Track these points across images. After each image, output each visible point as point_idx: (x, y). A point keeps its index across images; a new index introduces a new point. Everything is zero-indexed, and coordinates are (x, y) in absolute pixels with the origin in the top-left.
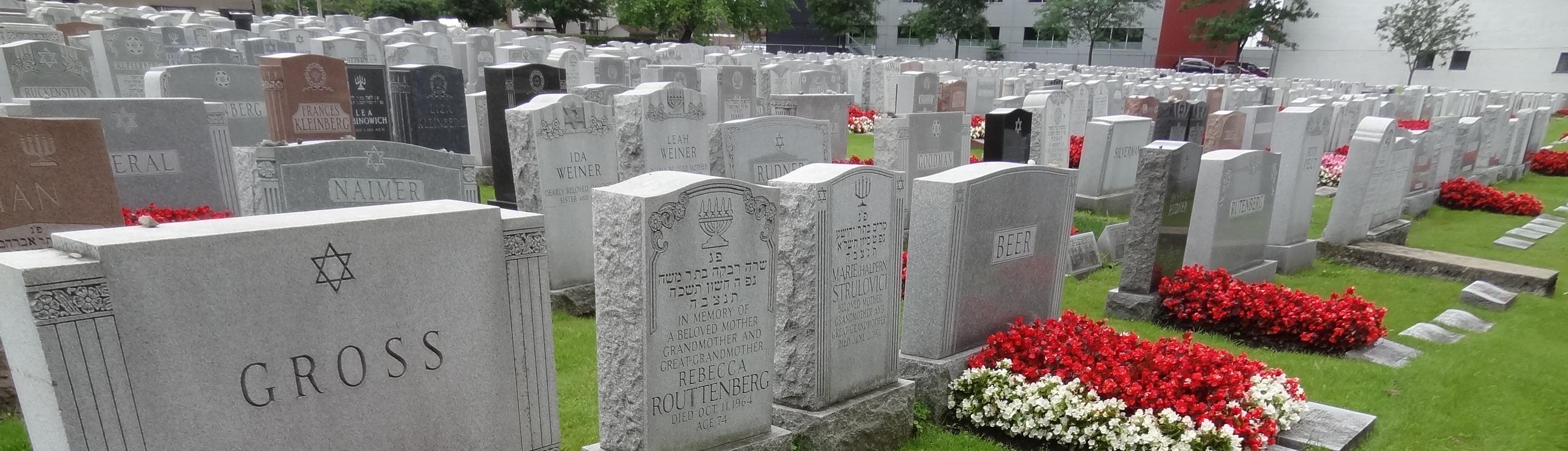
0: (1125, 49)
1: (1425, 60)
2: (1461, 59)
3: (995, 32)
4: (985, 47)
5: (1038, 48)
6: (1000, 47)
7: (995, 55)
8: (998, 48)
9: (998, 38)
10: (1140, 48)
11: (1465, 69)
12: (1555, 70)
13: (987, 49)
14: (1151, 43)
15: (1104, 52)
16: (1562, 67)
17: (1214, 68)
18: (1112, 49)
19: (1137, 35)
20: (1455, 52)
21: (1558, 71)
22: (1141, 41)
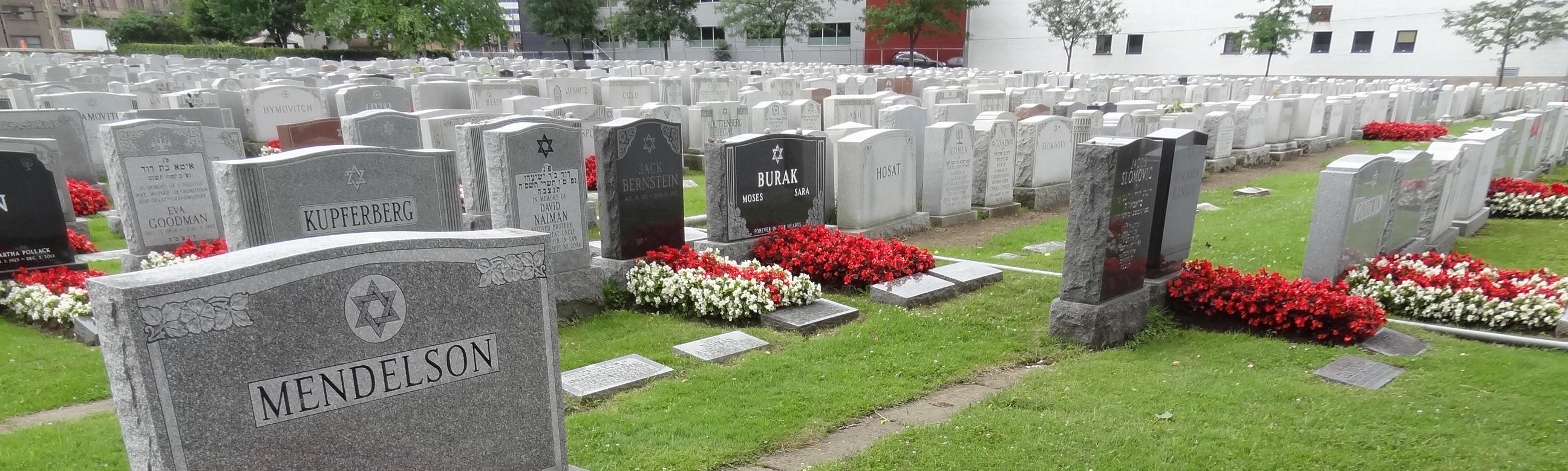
0: (836, 45)
1: (1104, 45)
2: (1135, 43)
3: (720, 33)
4: (713, 45)
5: (759, 48)
6: (728, 46)
7: (724, 55)
8: (725, 48)
9: (724, 38)
10: (849, 43)
11: (1141, 53)
12: (1222, 52)
13: (716, 49)
14: (858, 38)
15: (815, 47)
16: (1229, 49)
17: (929, 60)
18: (824, 44)
19: (845, 30)
20: (1129, 36)
21: (1225, 52)
22: (849, 35)
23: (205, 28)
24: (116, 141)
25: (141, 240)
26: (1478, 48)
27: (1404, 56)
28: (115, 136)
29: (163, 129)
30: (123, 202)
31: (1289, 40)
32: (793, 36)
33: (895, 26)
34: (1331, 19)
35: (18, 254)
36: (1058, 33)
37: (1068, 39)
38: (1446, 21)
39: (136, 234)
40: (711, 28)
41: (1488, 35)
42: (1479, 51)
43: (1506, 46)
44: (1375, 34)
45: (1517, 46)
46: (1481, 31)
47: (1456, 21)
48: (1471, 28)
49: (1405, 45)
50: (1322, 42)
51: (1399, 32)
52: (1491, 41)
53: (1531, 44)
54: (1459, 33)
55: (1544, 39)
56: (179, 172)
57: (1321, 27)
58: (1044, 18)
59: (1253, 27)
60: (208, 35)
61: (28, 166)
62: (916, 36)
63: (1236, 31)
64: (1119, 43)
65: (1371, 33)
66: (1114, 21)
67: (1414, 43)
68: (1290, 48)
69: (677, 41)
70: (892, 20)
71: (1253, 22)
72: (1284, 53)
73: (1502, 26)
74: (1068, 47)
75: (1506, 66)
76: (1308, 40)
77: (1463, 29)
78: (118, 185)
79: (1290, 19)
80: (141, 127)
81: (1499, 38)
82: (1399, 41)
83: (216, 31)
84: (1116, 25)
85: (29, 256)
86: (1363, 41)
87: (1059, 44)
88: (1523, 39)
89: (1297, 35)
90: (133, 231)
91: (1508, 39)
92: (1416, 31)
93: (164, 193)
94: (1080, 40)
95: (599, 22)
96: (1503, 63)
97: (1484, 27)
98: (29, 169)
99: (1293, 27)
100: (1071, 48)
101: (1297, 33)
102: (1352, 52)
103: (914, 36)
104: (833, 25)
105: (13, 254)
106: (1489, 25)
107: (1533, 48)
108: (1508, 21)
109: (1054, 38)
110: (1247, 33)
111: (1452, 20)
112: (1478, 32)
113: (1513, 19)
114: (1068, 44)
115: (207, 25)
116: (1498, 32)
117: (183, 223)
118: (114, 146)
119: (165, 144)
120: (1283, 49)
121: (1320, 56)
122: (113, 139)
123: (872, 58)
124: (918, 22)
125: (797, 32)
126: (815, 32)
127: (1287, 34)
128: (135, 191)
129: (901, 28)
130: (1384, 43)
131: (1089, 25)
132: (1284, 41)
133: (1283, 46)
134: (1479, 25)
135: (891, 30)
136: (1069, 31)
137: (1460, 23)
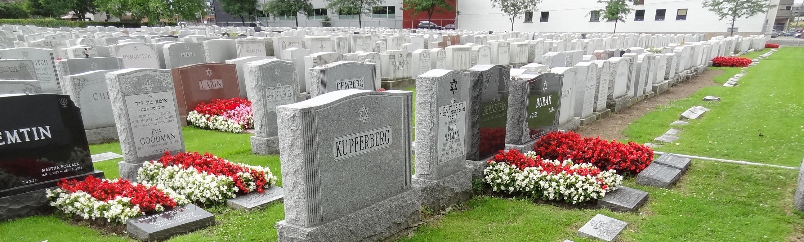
0: (387, 18)
1: (529, 17)
2: (545, 16)
3: (324, 12)
4: (321, 18)
5: (347, 19)
6: (329, 19)
7: (327, 23)
8: (327, 20)
9: (327, 15)
10: (394, 17)
11: (547, 22)
12: (590, 21)
13: (323, 21)
14: (399, 13)
15: (376, 20)
16: (593, 19)
17: (436, 26)
18: (382, 18)
19: (392, 10)
20: (541, 12)
21: (591, 20)
22: (394, 13)
23: (36, 10)
24: (120, 84)
25: (136, 153)
26: (720, 18)
27: (681, 22)
28: (119, 81)
29: (148, 75)
30: (123, 127)
31: (626, 14)
32: (366, 13)
33: (421, 8)
34: (644, 3)
35: (58, 168)
36: (506, 11)
37: (512, 14)
38: (704, 4)
39: (132, 149)
40: (320, 9)
41: (725, 11)
42: (721, 19)
43: (734, 17)
44: (666, 11)
45: (739, 17)
46: (722, 9)
47: (708, 4)
48: (716, 8)
49: (681, 17)
50: (640, 15)
51: (678, 10)
52: (727, 14)
53: (746, 16)
54: (710, 10)
55: (753, 13)
56: (158, 105)
57: (639, 7)
58: (499, 4)
59: (607, 7)
60: (38, 14)
61: (64, 104)
62: (432, 13)
63: (598, 10)
64: (537, 16)
65: (665, 10)
66: (535, 5)
67: (686, 15)
68: (626, 18)
69: (302, 16)
70: (419, 4)
71: (607, 5)
72: (623, 21)
73: (732, 6)
74: (512, 18)
75: (734, 27)
76: (633, 13)
77: (712, 8)
78: (120, 115)
79: (625, 3)
80: (135, 74)
81: (731, 12)
82: (678, 15)
83: (42, 11)
84: (536, 7)
85: (65, 169)
86: (661, 14)
87: (507, 17)
88: (742, 13)
89: (629, 12)
90: (130, 147)
91: (735, 13)
92: (687, 9)
93: (149, 120)
94: (518, 14)
95: (259, 6)
96: (733, 25)
97: (723, 7)
98: (65, 106)
99: (627, 8)
100: (513, 19)
101: (628, 10)
102: (655, 20)
103: (430, 13)
104: (386, 7)
105: (55, 168)
106: (725, 6)
107: (747, 17)
108: (735, 4)
109: (505, 14)
110: (603, 10)
111: (707, 4)
112: (719, 10)
113: (737, 3)
114: (512, 16)
115: (37, 8)
116: (730, 9)
117: (161, 140)
118: (119, 88)
119: (150, 86)
120: (622, 19)
121: (639, 22)
122: (118, 83)
123: (407, 25)
124: (433, 5)
125: (368, 11)
126: (376, 11)
127: (624, 11)
128: (132, 119)
129: (424, 9)
130: (671, 15)
131: (522, 7)
132: (623, 15)
133: (623, 17)
134: (720, 6)
135: (419, 10)
136: (512, 10)
137: (710, 5)
